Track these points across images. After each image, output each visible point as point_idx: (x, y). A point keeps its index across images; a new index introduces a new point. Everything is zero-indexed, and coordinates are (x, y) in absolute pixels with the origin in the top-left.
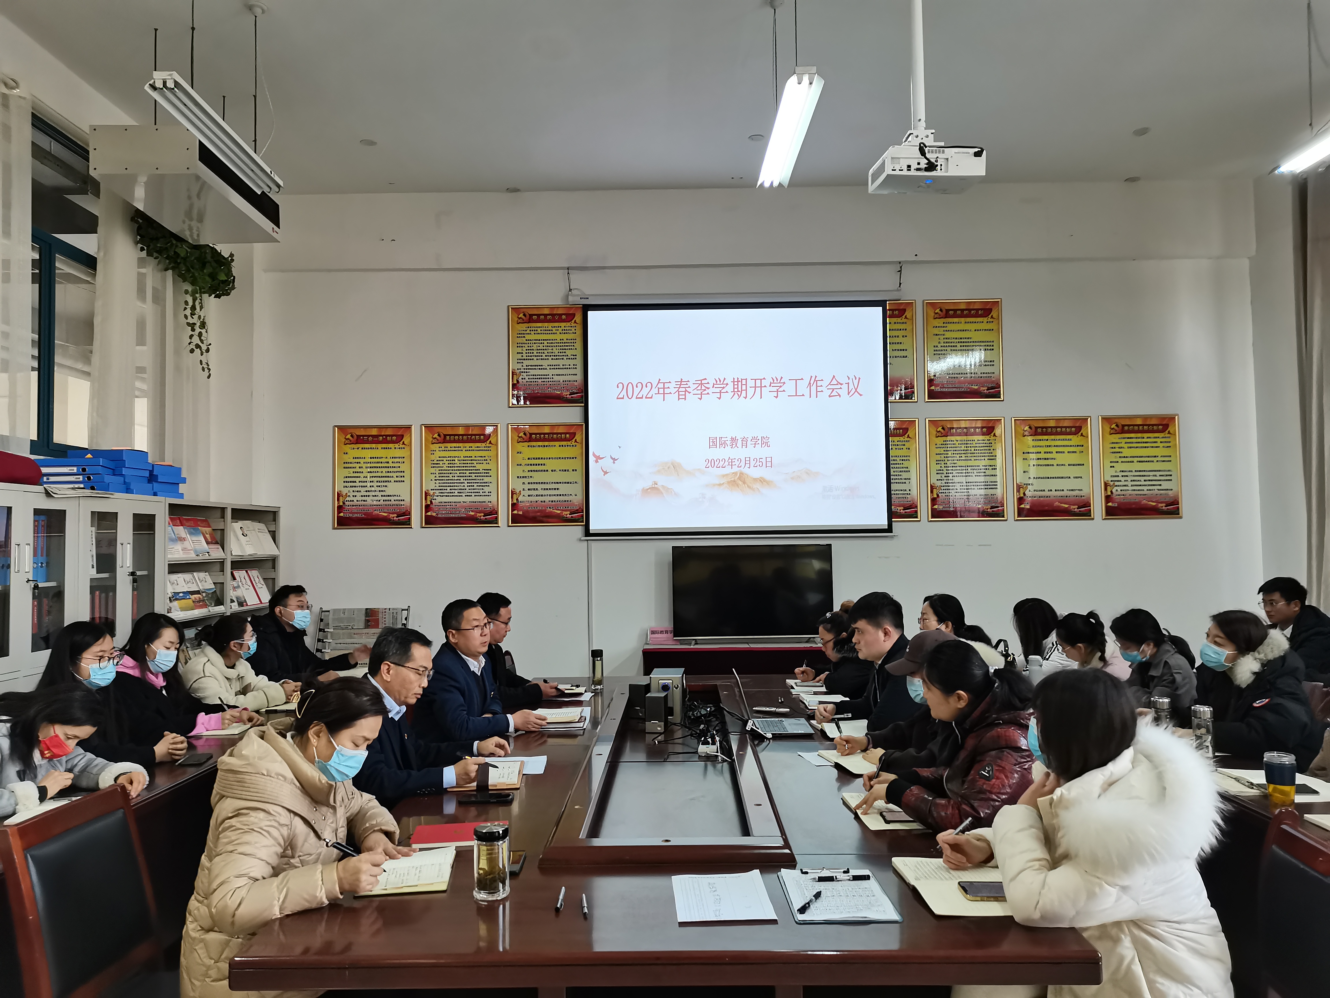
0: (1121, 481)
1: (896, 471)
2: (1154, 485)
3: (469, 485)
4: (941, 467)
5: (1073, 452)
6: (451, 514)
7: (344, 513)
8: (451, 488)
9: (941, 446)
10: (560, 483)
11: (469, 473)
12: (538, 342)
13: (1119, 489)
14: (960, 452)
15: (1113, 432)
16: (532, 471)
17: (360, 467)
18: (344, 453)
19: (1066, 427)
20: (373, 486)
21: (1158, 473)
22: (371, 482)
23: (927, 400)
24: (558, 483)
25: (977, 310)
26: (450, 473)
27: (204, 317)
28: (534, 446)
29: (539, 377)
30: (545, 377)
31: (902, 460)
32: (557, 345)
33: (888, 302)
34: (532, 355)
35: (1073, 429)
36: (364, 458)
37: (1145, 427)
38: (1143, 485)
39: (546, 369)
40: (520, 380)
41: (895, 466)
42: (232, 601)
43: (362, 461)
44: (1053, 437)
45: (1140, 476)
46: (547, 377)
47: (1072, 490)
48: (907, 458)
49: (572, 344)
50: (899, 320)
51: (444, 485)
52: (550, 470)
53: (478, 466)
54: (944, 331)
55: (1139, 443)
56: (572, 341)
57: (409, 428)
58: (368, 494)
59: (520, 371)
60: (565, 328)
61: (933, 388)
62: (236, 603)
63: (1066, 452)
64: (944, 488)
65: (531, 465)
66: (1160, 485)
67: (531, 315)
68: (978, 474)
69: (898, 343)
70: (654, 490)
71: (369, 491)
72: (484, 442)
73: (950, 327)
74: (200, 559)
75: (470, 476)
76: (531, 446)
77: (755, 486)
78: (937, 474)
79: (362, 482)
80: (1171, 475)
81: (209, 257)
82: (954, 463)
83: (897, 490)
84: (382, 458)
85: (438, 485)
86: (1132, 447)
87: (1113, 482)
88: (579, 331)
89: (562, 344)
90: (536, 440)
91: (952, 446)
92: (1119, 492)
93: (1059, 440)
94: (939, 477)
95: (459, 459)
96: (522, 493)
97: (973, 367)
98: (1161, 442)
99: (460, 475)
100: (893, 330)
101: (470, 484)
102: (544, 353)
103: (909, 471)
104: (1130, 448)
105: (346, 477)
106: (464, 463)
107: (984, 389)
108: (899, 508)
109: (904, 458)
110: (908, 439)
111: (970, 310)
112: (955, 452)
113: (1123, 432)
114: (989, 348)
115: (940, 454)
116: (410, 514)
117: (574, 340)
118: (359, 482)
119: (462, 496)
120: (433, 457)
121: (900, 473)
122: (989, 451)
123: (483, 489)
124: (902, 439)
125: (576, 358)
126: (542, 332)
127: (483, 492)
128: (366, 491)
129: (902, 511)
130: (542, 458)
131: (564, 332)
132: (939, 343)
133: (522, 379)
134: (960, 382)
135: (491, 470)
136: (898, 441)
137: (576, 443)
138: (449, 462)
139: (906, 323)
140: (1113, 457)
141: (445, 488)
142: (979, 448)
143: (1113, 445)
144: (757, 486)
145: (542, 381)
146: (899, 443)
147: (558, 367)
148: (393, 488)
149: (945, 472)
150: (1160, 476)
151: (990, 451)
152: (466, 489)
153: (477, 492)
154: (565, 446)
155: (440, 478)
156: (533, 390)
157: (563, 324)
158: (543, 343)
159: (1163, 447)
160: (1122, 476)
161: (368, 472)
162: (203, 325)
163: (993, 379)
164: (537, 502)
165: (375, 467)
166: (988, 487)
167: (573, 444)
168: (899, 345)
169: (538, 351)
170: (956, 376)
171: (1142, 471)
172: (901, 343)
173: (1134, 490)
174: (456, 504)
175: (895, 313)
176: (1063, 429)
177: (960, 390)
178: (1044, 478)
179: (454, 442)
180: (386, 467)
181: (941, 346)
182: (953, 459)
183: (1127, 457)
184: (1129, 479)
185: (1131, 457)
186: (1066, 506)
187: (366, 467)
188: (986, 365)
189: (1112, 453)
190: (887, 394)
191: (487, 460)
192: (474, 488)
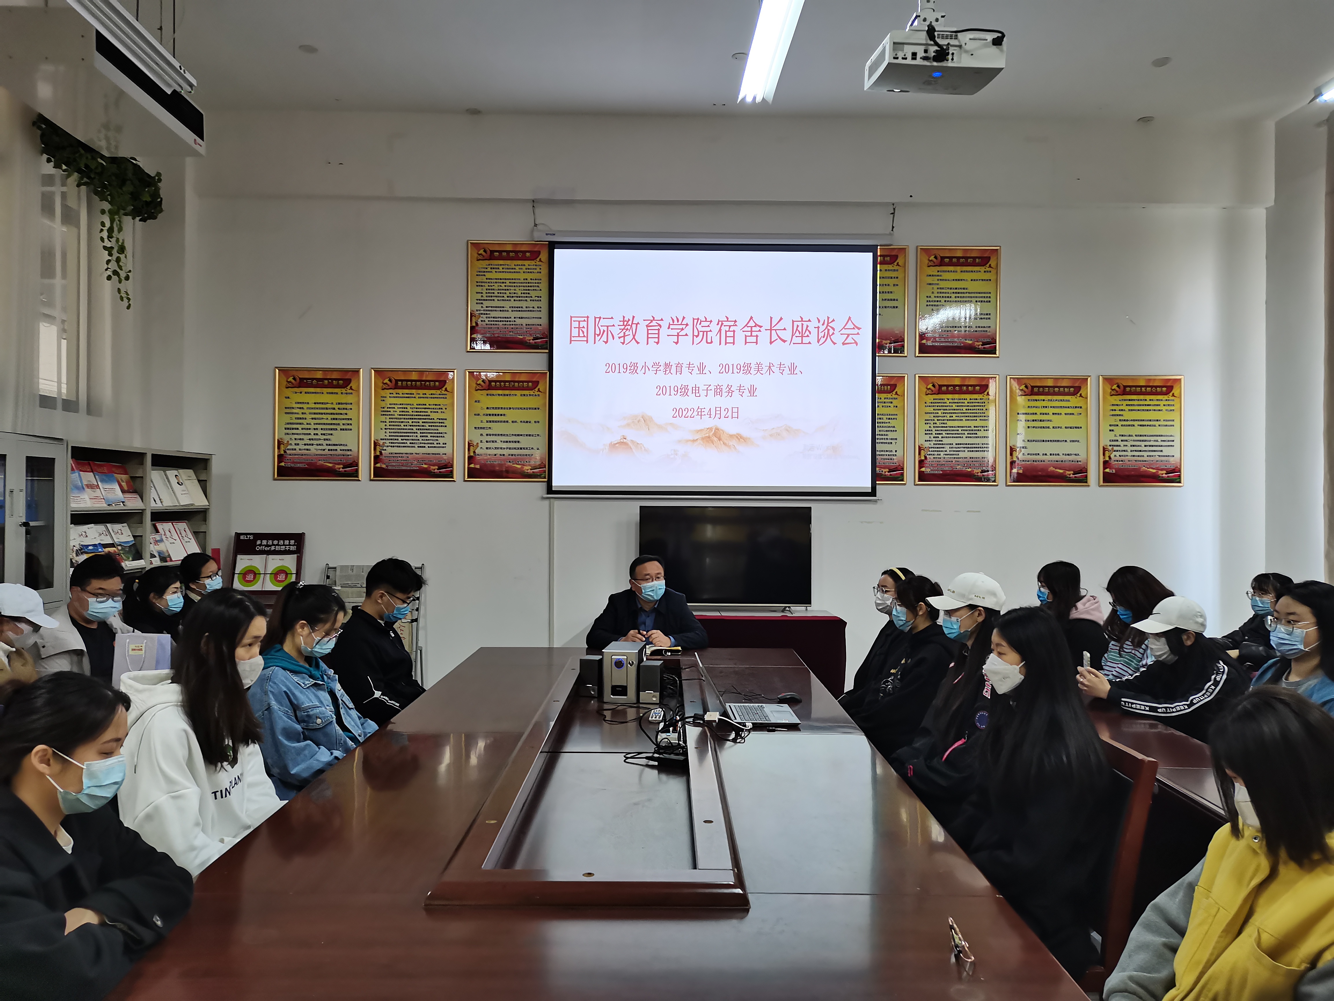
0: (1120, 446)
1: (882, 431)
2: (1155, 451)
3: (422, 435)
4: (930, 427)
5: (1071, 414)
6: (402, 466)
7: (285, 462)
8: (403, 438)
9: (931, 404)
10: (521, 435)
11: (423, 422)
12: (500, 281)
13: (1118, 454)
14: (951, 411)
15: (1115, 393)
16: (490, 422)
17: (303, 413)
18: (286, 397)
19: (1064, 387)
20: (317, 434)
21: (1159, 439)
22: (315, 429)
23: (917, 355)
24: (518, 435)
25: (974, 258)
26: (402, 422)
27: (123, 240)
28: (493, 395)
29: (499, 319)
30: (507, 320)
31: (889, 419)
32: (521, 285)
33: (879, 247)
34: (493, 295)
35: (1071, 389)
36: (308, 403)
37: (1148, 389)
38: (1143, 451)
39: (508, 311)
40: (479, 322)
41: (881, 425)
42: (153, 556)
43: (305, 406)
44: (1050, 397)
45: (1140, 441)
46: (509, 320)
47: (1068, 455)
48: (895, 417)
49: (537, 285)
50: (890, 267)
51: (395, 434)
52: (510, 421)
53: (433, 415)
54: (938, 280)
55: (1140, 405)
56: (537, 281)
57: (357, 372)
58: (312, 442)
59: (479, 312)
60: (529, 267)
61: (924, 341)
62: (157, 559)
63: (1063, 414)
64: (933, 449)
65: (490, 415)
66: (1161, 451)
67: (492, 252)
68: (969, 435)
69: (888, 292)
70: (622, 444)
71: (312, 439)
72: (439, 389)
73: (946, 276)
74: (115, 508)
75: (423, 426)
76: (490, 395)
77: (731, 443)
78: (926, 434)
79: (305, 429)
80: (1173, 441)
81: (130, 174)
82: (944, 423)
83: (882, 451)
84: (328, 403)
85: (388, 434)
86: (1134, 410)
87: (1111, 447)
88: (545, 271)
89: (525, 285)
90: (496, 388)
91: (943, 404)
92: (1118, 458)
93: (1056, 401)
94: (927, 437)
95: (412, 406)
96: (480, 445)
97: (968, 320)
98: (1164, 405)
99: (412, 424)
100: (883, 278)
101: (424, 435)
102: (505, 293)
103: (896, 431)
104: (1132, 410)
105: (288, 424)
106: (417, 412)
107: (979, 345)
108: (884, 470)
109: (890, 417)
110: (896, 396)
111: (967, 258)
112: (945, 411)
113: (1124, 393)
114: (986, 300)
115: (930, 413)
116: (357, 465)
117: (538, 280)
118: (302, 429)
119: (414, 447)
120: (383, 404)
121: (886, 433)
122: (981, 411)
123: (437, 440)
124: (889, 396)
125: (540, 300)
126: (504, 270)
127: (437, 444)
128: (310, 439)
129: (887, 473)
130: (502, 408)
131: (528, 271)
132: (933, 293)
133: (482, 321)
134: (953, 337)
135: (446, 419)
136: (885, 399)
137: (539, 393)
138: (401, 410)
139: (897, 270)
140: (1112, 421)
141: (397, 438)
142: (971, 408)
143: (1114, 408)
144: (733, 442)
145: (503, 324)
146: (886, 400)
147: (520, 309)
148: (339, 437)
149: (934, 432)
150: (1162, 441)
151: (983, 411)
152: (418, 440)
153: (431, 444)
154: (527, 395)
155: (391, 427)
156: (493, 334)
157: (526, 263)
158: (505, 283)
159: (1166, 410)
160: (1122, 441)
161: (312, 419)
162: (122, 249)
163: (989, 334)
164: (495, 455)
165: (320, 413)
166: (979, 449)
167: (537, 393)
168: (890, 294)
169: (499, 291)
170: (949, 329)
171: (1143, 436)
172: (891, 292)
173: (1134, 456)
174: (407, 455)
175: (886, 258)
176: (1062, 389)
177: (953, 345)
178: (1038, 441)
179: (407, 387)
180: (332, 414)
181: (935, 297)
182: (943, 418)
183: (1127, 420)
184: (1129, 444)
185: (1131, 420)
186: (1061, 471)
187: (310, 413)
188: (981, 318)
189: (1113, 415)
190: (876, 348)
191: (442, 409)
192: (427, 438)
